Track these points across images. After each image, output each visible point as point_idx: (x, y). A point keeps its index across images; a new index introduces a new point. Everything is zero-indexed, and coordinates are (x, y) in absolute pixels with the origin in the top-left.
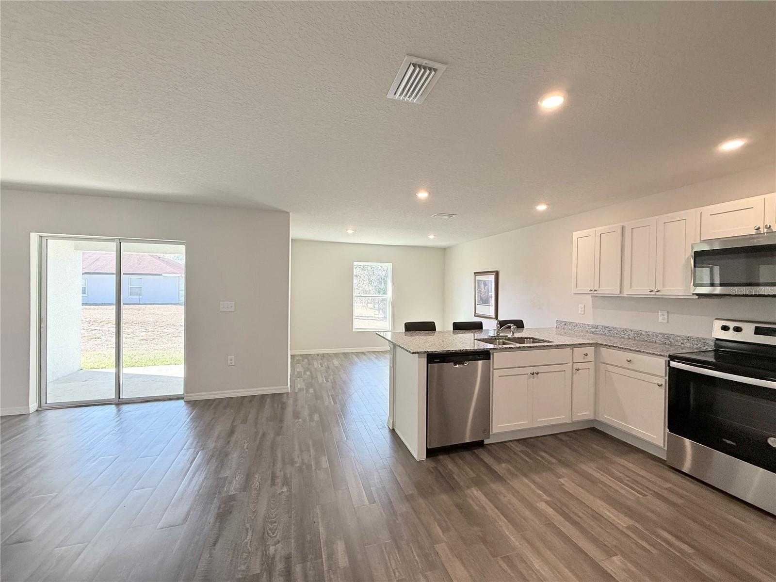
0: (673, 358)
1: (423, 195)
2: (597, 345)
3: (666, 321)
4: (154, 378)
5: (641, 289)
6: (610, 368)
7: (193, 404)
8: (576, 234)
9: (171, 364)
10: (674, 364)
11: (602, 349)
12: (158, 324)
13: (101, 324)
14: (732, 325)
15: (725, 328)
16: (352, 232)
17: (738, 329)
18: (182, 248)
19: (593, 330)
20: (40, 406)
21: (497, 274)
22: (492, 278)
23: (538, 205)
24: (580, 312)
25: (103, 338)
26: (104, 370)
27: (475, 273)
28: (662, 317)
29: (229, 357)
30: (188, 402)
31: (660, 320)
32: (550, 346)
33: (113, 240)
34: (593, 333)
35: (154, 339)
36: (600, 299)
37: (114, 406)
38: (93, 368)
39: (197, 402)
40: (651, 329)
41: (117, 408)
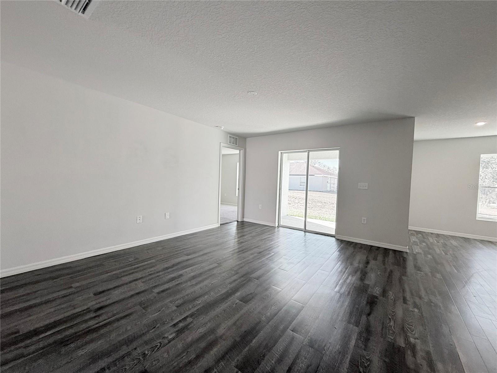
4: (318, 225)
7: (340, 241)
9: (324, 220)
12: (313, 200)
13: (291, 198)
18: (337, 152)
20: (278, 225)
25: (292, 204)
26: (295, 217)
30: (338, 240)
33: (306, 151)
35: (312, 208)
37: (303, 232)
38: (292, 215)
39: (343, 241)
41: (305, 233)
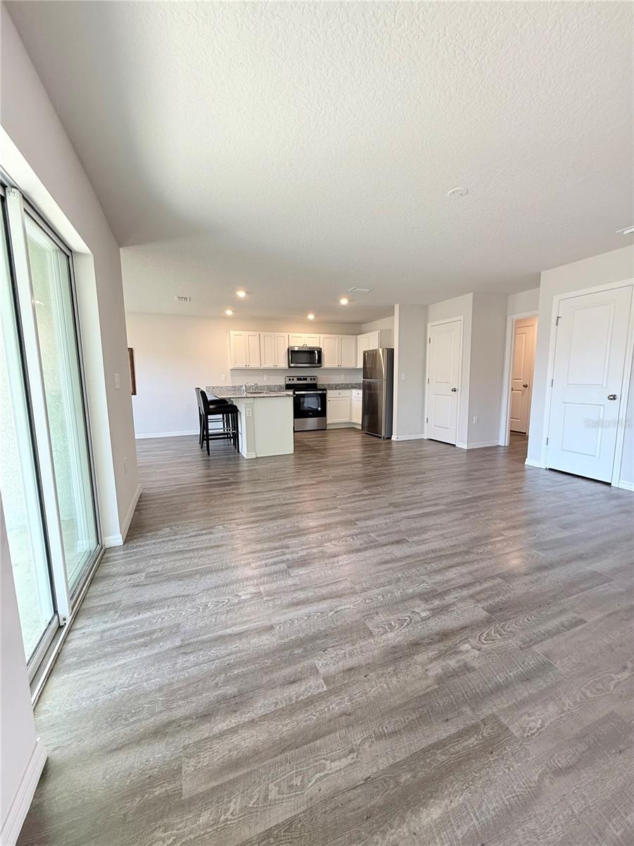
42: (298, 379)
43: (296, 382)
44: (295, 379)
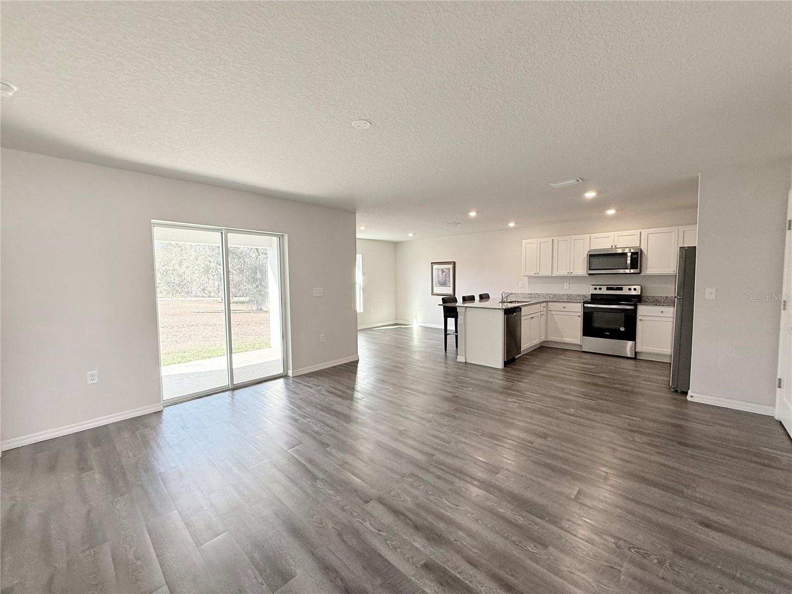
0: (584, 303)
1: (473, 214)
2: (546, 302)
3: (568, 288)
5: (563, 272)
6: (553, 312)
8: (524, 242)
10: (586, 305)
11: (549, 303)
14: (598, 287)
15: (596, 289)
16: (364, 228)
17: (600, 289)
19: (529, 296)
21: (454, 263)
22: (451, 266)
23: (509, 223)
24: (520, 287)
27: (432, 263)
28: (566, 286)
29: (321, 335)
31: (565, 287)
32: (529, 304)
34: (529, 298)
36: (535, 278)
40: (561, 292)
42: (608, 289)
43: (604, 291)
44: (604, 288)
